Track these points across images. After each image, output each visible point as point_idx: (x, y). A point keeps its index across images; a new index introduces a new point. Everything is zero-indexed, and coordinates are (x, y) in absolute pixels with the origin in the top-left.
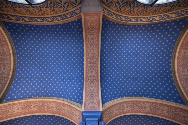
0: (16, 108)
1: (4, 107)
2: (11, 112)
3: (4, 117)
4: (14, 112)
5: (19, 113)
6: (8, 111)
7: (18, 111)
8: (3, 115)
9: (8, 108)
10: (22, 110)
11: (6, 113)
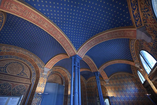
0: (33, 16)
1: (24, 8)
2: (27, 15)
3: (20, 14)
4: (29, 17)
5: (33, 20)
6: (26, 13)
7: (33, 18)
8: (20, 13)
9: (27, 11)
10: (36, 20)
11: (23, 13)
